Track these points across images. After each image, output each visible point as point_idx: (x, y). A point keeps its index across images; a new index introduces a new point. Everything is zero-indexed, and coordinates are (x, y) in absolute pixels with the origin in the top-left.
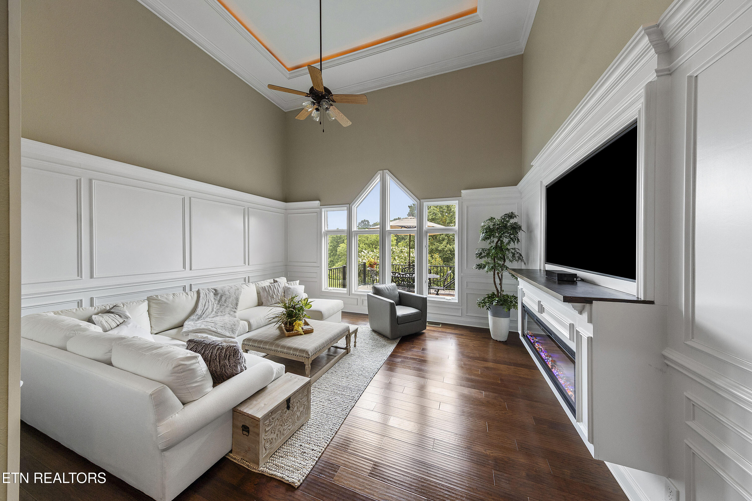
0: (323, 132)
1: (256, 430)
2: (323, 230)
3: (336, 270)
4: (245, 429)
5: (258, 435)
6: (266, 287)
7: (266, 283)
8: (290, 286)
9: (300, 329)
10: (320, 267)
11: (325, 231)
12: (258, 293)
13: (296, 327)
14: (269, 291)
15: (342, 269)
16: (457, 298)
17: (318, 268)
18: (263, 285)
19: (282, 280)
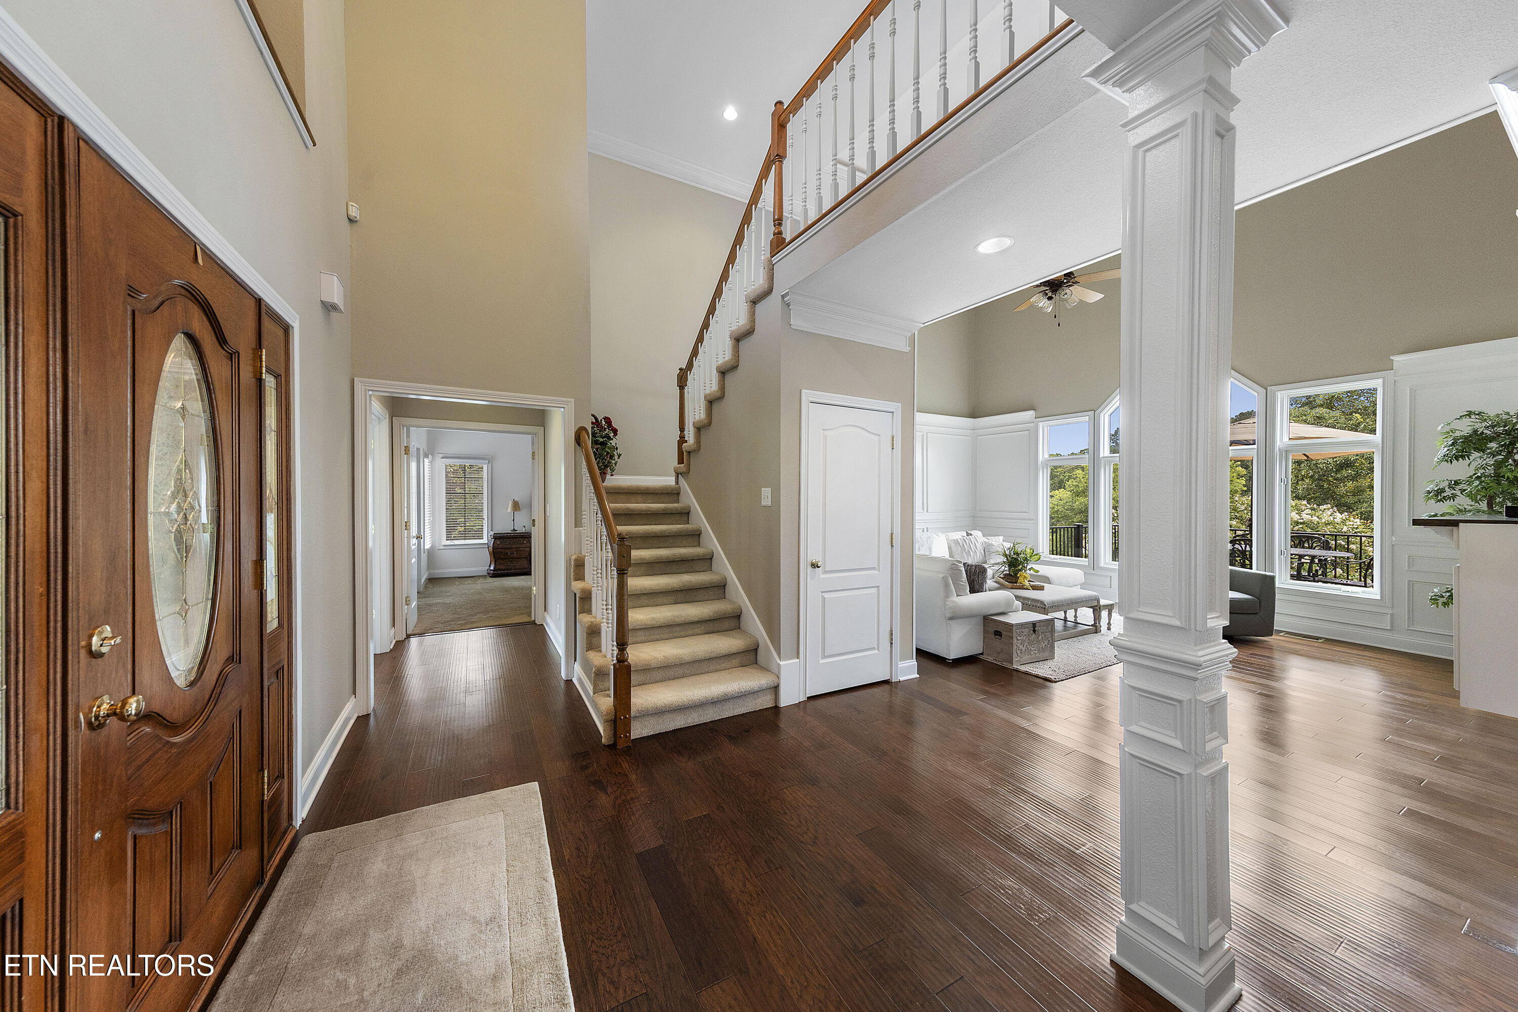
0: (1059, 325)
1: (1009, 634)
2: (1040, 458)
3: (1062, 530)
4: (998, 633)
5: (1012, 638)
6: (959, 541)
7: (959, 535)
8: (990, 542)
9: (1027, 583)
10: (1035, 520)
11: (1043, 460)
12: (950, 548)
13: (1021, 580)
14: (963, 545)
15: (1073, 530)
16: (1378, 592)
17: (1032, 522)
18: (955, 538)
19: (977, 534)
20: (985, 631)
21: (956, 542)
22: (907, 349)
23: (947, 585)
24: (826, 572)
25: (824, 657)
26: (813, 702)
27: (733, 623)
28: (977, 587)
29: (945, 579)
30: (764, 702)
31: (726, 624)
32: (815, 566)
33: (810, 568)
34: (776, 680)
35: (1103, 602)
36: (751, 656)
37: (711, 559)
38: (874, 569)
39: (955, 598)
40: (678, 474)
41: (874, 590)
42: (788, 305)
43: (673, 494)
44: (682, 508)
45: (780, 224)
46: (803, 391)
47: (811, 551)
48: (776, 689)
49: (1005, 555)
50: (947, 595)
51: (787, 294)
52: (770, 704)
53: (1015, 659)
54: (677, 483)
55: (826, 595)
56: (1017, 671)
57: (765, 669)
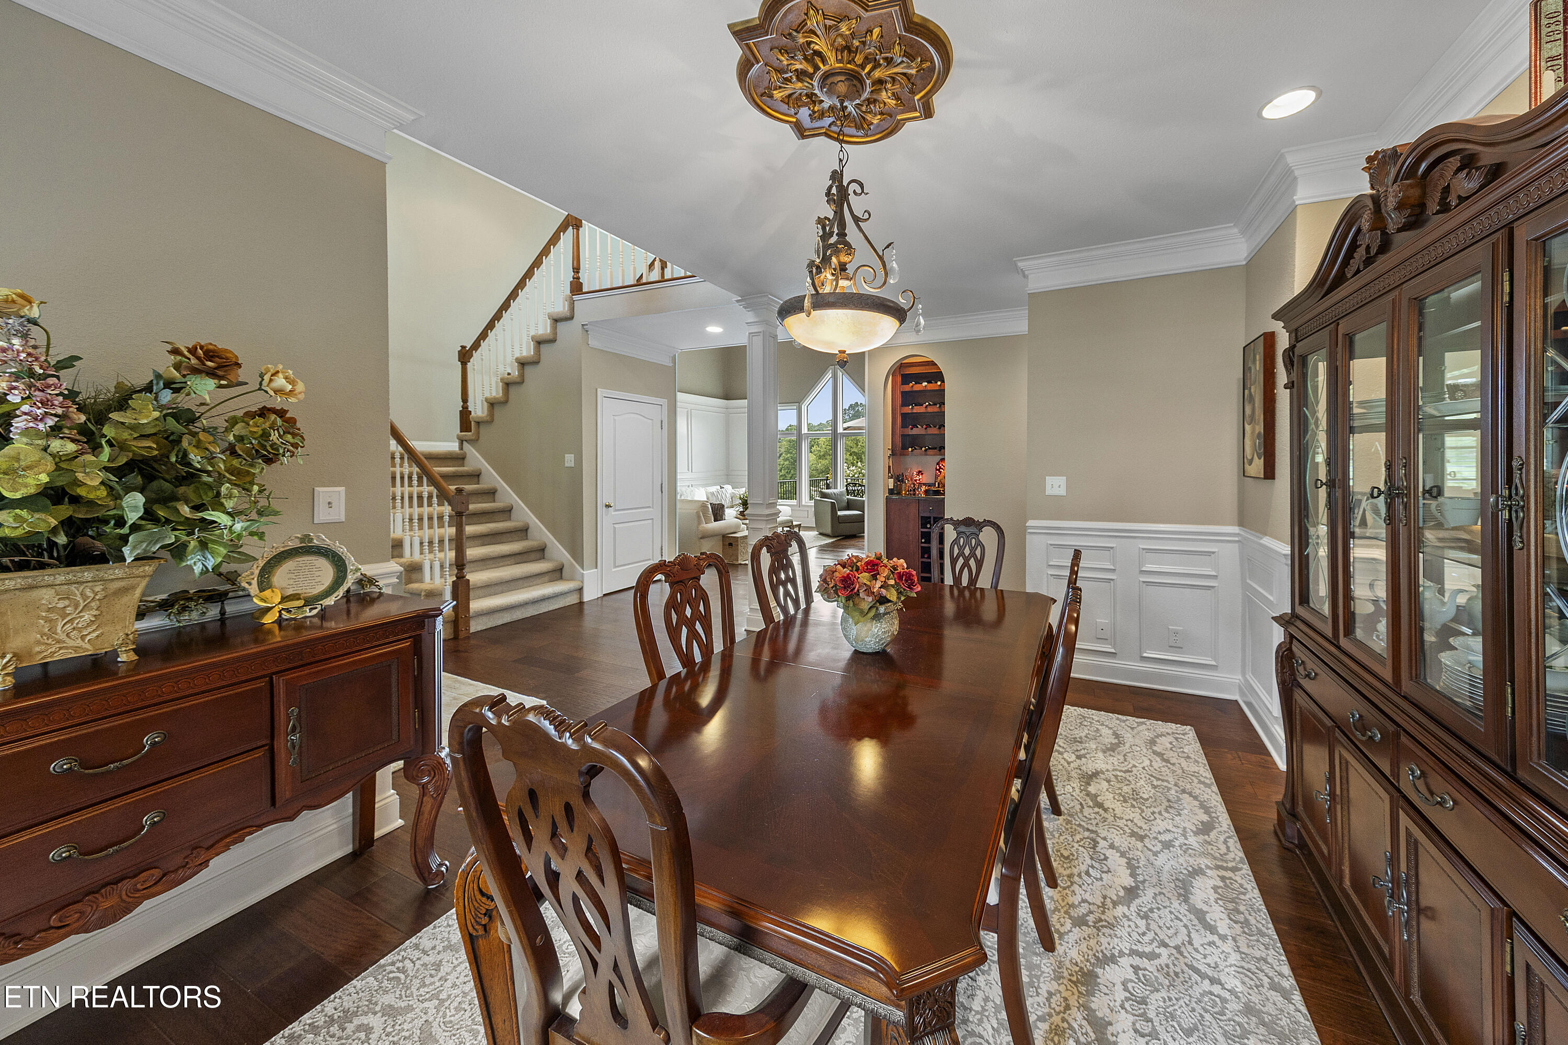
1: (736, 544)
4: (730, 544)
5: (738, 545)
7: (715, 489)
8: (734, 491)
12: (704, 495)
14: (715, 494)
19: (728, 488)
20: (724, 545)
21: (713, 494)
22: (671, 365)
23: (699, 517)
24: (616, 510)
25: (615, 567)
26: (606, 598)
27: (538, 555)
28: (719, 518)
29: (698, 513)
30: (573, 600)
31: (533, 556)
32: (608, 506)
33: (604, 508)
34: (581, 584)
35: (795, 523)
36: (558, 575)
37: (510, 511)
38: (649, 507)
39: (705, 525)
40: (462, 441)
41: (650, 521)
42: (587, 331)
43: (459, 459)
44: (473, 471)
45: (578, 272)
46: (599, 390)
47: (605, 497)
48: (580, 590)
49: (740, 498)
50: (699, 523)
51: (587, 325)
52: (577, 601)
53: (740, 558)
54: (461, 448)
55: (616, 526)
56: (741, 564)
57: (572, 579)
